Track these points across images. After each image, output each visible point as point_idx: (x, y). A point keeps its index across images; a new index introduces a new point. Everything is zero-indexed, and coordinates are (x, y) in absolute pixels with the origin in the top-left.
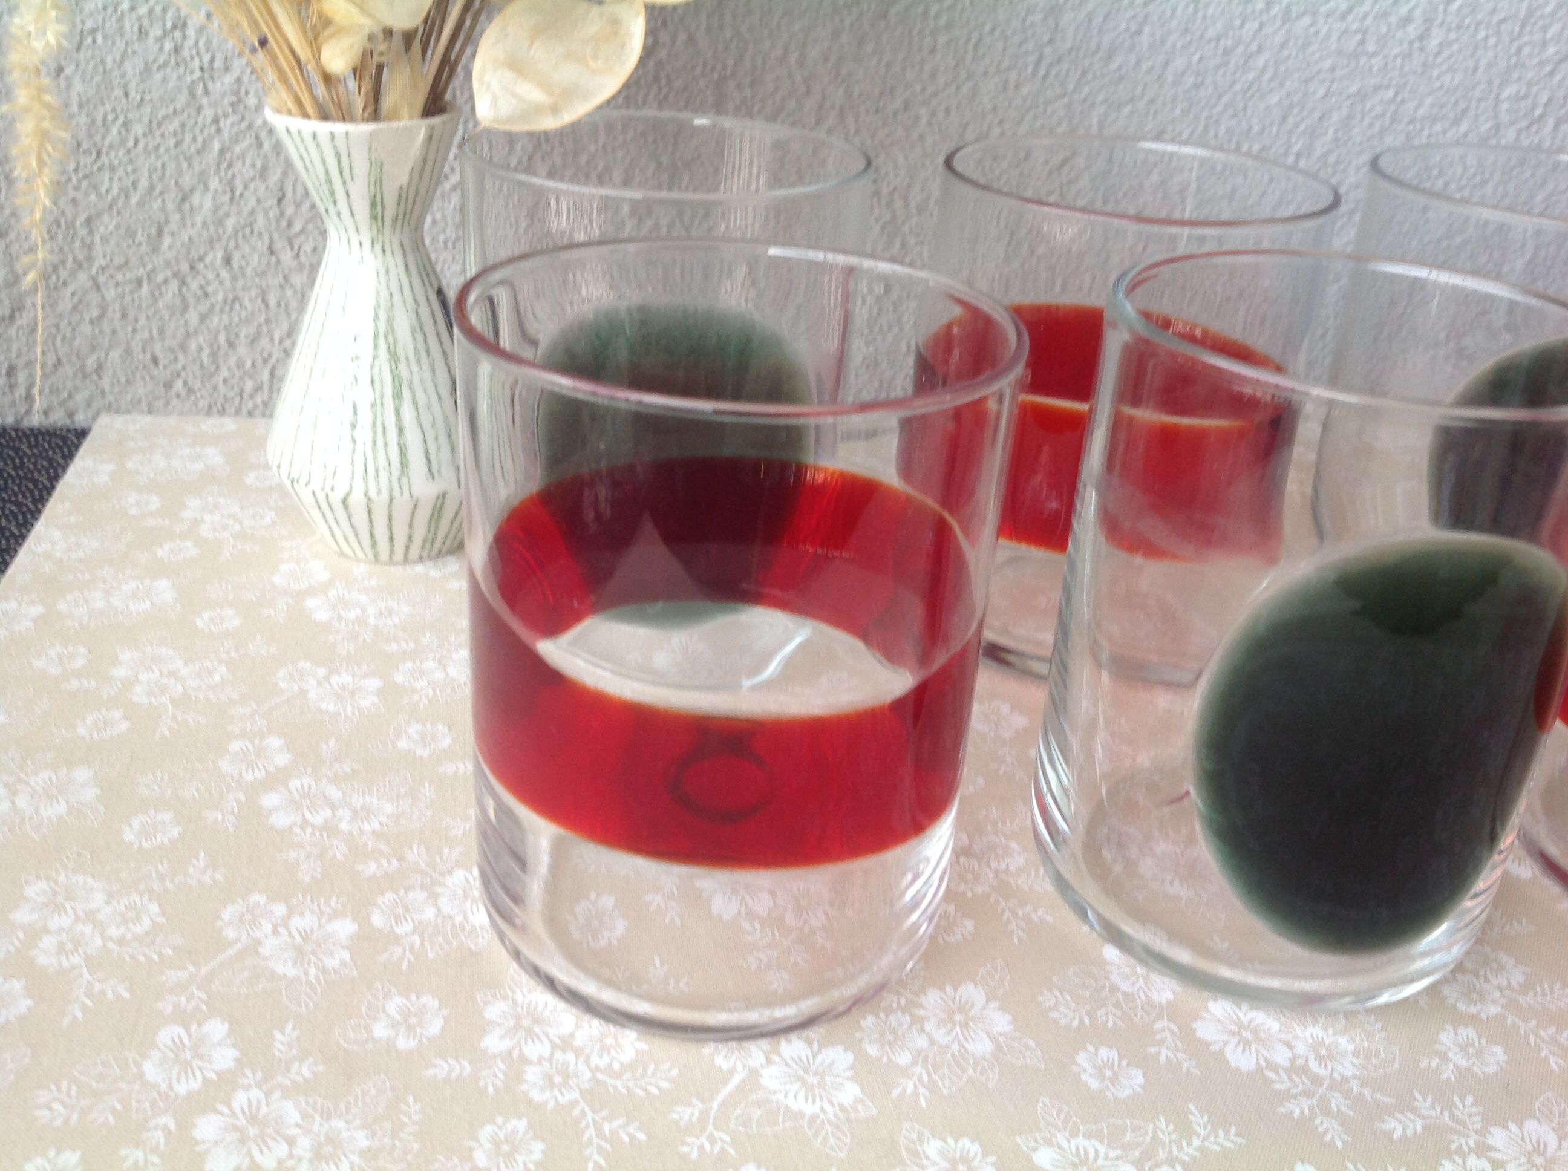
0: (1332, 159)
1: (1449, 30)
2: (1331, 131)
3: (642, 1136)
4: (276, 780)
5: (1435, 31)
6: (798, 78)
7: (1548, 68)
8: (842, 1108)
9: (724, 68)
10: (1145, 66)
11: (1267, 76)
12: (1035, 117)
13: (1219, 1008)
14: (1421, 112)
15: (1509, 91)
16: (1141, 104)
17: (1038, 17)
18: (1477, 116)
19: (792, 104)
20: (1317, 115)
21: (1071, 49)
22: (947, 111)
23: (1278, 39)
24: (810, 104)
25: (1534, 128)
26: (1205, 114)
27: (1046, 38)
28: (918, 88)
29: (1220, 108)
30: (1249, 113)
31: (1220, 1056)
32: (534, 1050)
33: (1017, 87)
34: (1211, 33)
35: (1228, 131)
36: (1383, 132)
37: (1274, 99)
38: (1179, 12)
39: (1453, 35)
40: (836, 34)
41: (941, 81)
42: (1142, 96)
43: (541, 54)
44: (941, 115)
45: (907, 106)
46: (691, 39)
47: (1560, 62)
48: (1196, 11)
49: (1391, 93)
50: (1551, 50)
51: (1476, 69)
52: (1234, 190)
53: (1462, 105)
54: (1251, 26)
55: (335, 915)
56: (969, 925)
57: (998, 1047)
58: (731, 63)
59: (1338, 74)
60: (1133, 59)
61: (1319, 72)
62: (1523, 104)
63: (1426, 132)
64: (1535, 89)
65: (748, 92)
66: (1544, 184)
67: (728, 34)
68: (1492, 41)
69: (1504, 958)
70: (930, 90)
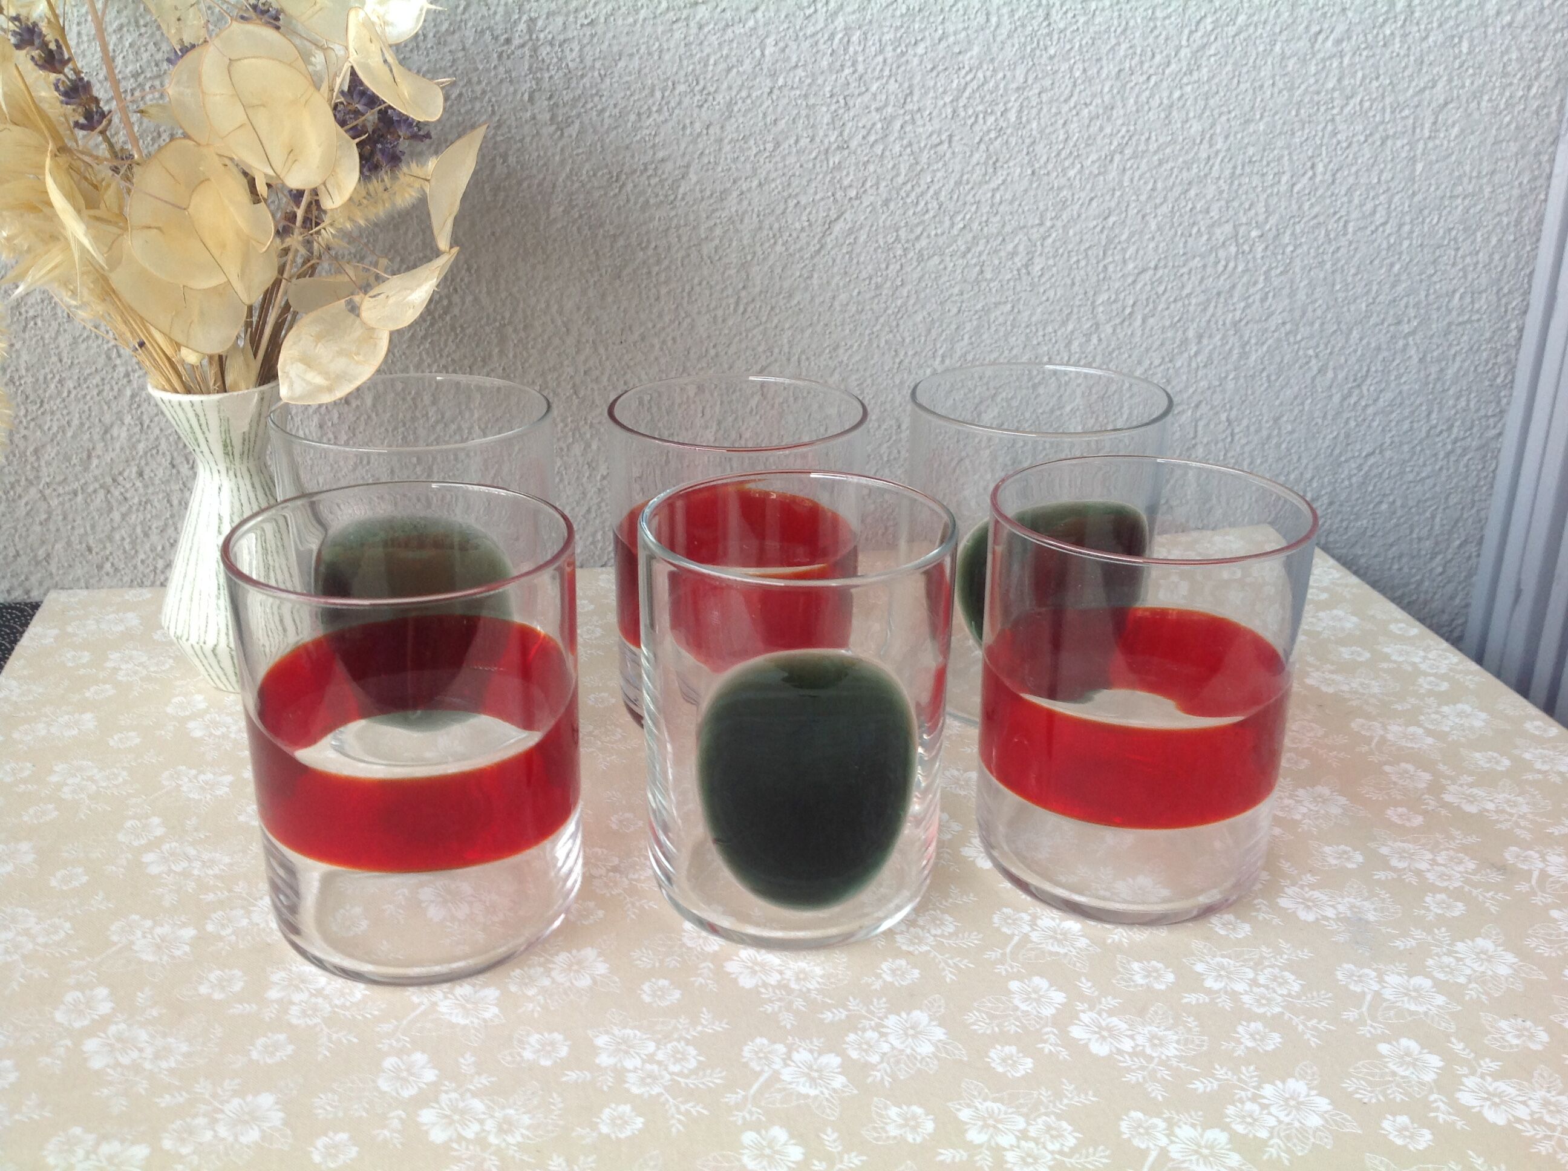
0: (970, 357)
1: (1048, 259)
2: (966, 337)
3: (355, 1040)
4: (154, 844)
5: (1037, 260)
6: (559, 323)
7: (1130, 280)
8: (485, 1020)
9: (503, 318)
10: (817, 301)
11: (912, 302)
12: (740, 341)
13: (746, 953)
14: (1034, 319)
15: (1103, 297)
16: (819, 328)
17: (733, 272)
18: (1079, 318)
19: (556, 341)
20: (953, 326)
21: (761, 292)
22: (674, 340)
23: (916, 276)
24: (570, 341)
25: (1126, 323)
26: (868, 332)
27: (741, 286)
28: (650, 325)
29: (878, 327)
30: (901, 328)
31: (735, 981)
32: (297, 997)
33: (724, 321)
34: (864, 275)
35: (887, 342)
36: (1006, 336)
37: (919, 318)
38: (838, 261)
39: (1051, 262)
40: (584, 292)
41: (667, 319)
42: (819, 321)
43: (323, 352)
44: (670, 343)
45: (643, 338)
46: (476, 300)
47: (1139, 273)
48: (851, 259)
49: (1009, 306)
50: (1131, 266)
51: (1073, 284)
52: (902, 383)
53: (1066, 311)
54: (894, 267)
55: (184, 925)
56: (601, 913)
57: (595, 982)
58: (507, 315)
59: (966, 296)
60: (808, 296)
61: (951, 295)
62: (1114, 306)
63: (1041, 333)
64: (1122, 296)
65: (523, 334)
66: (1139, 363)
67: (504, 295)
68: (1083, 263)
69: (947, 917)
70: (659, 326)
